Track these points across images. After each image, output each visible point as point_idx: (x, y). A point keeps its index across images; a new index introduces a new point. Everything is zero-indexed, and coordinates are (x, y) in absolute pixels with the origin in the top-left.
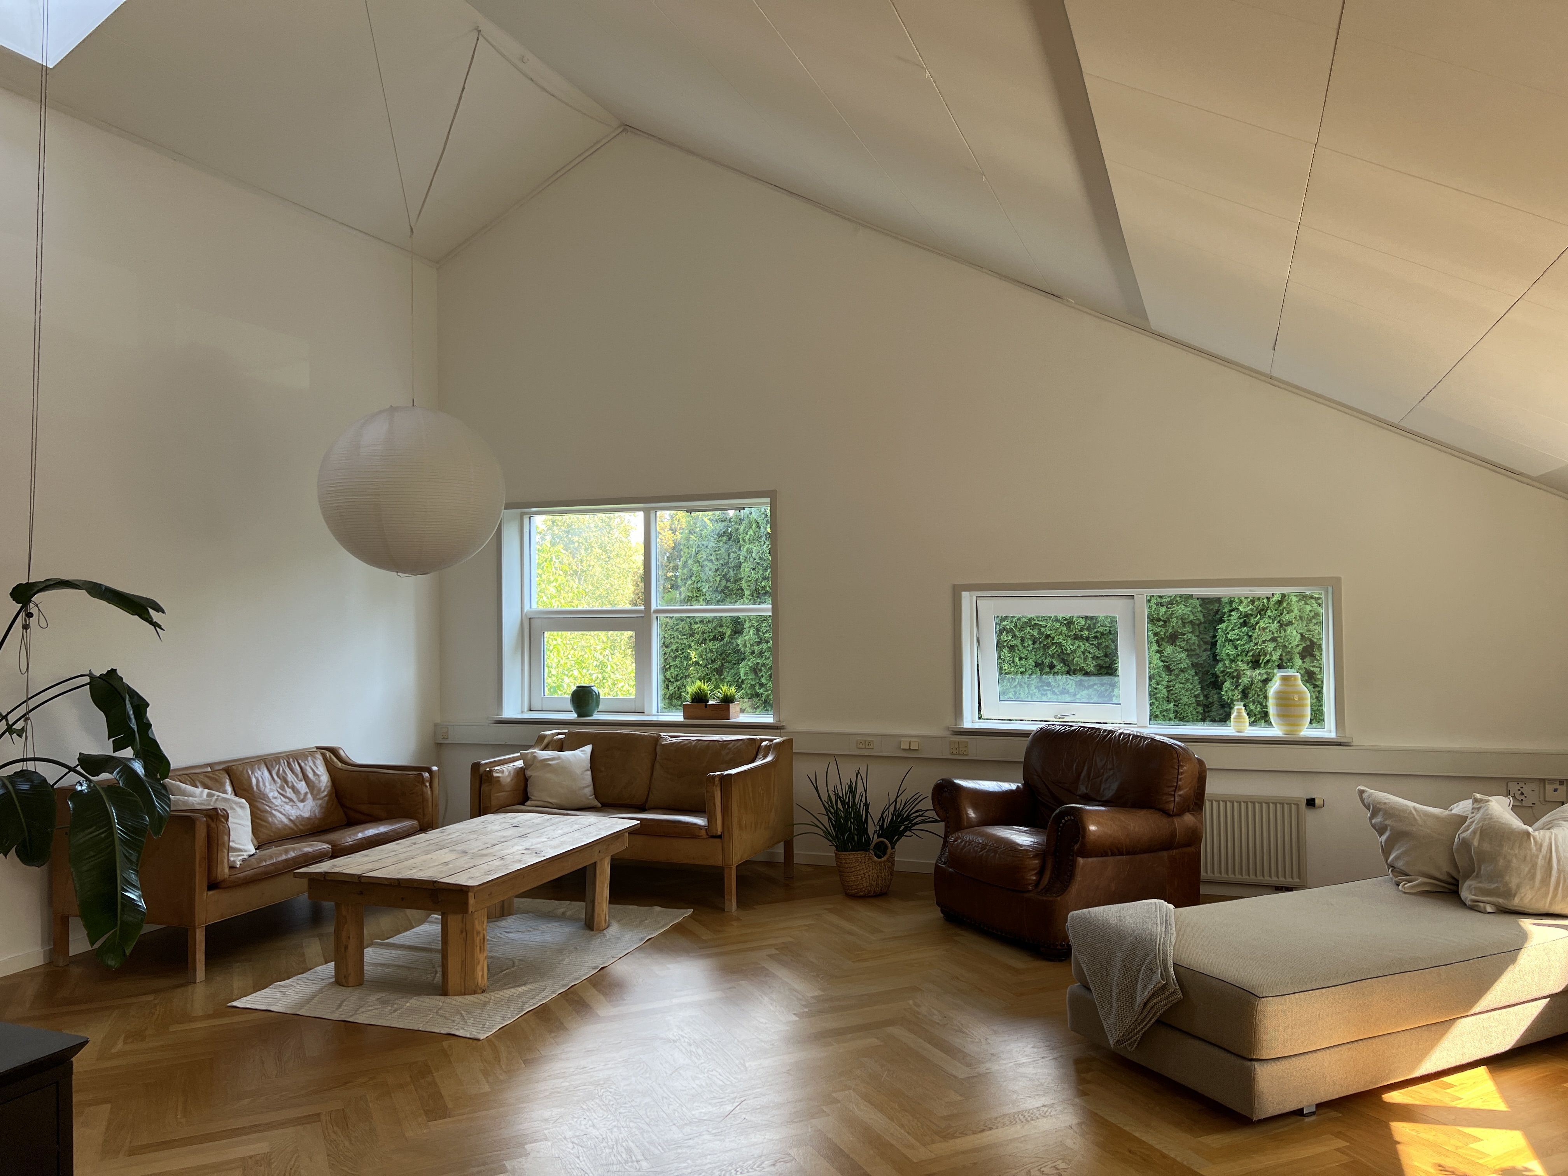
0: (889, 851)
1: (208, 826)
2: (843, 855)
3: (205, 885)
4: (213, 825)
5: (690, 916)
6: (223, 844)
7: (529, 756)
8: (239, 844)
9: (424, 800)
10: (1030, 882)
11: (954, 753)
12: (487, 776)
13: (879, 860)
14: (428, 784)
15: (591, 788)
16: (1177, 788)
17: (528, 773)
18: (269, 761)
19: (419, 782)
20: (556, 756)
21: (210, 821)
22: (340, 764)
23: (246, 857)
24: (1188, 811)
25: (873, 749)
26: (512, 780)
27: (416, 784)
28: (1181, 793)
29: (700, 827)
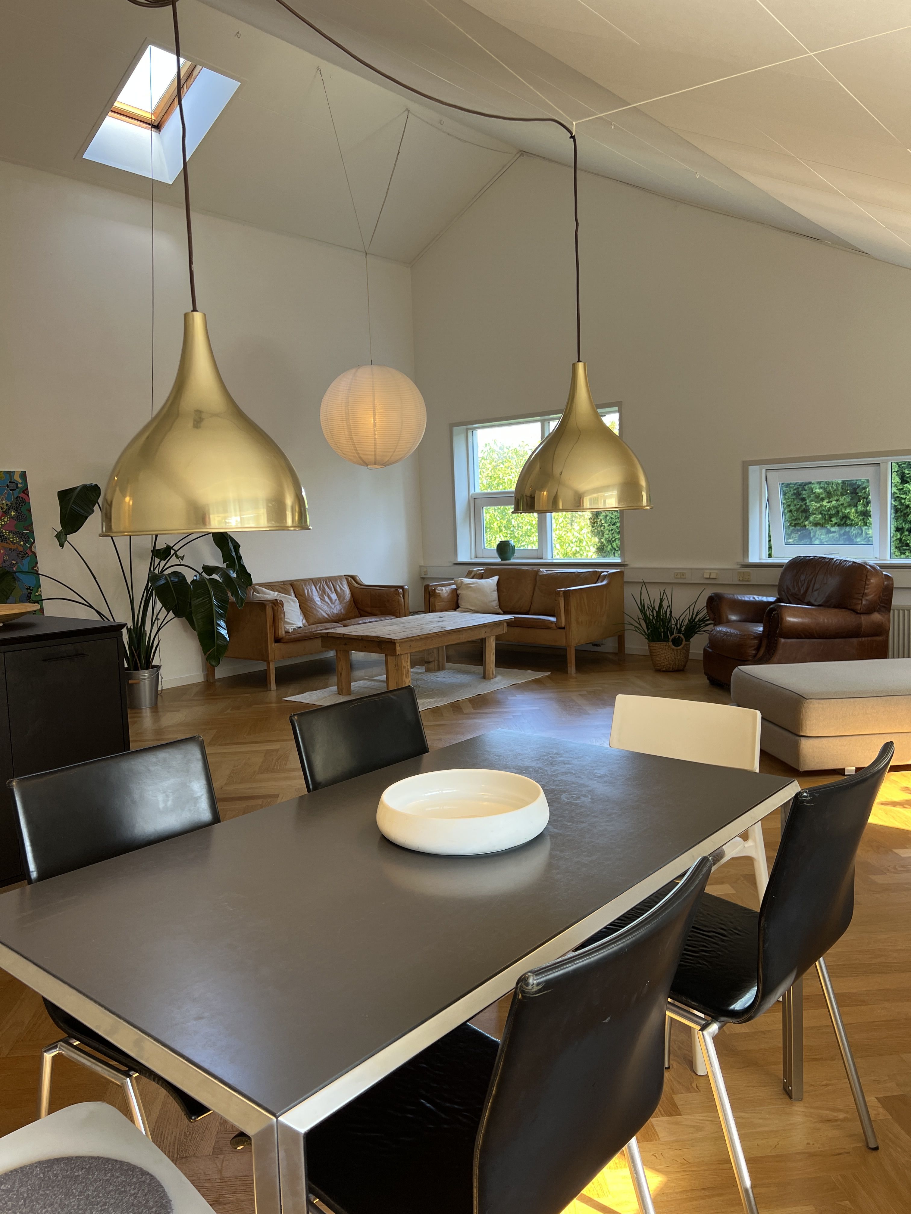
0: (684, 642)
1: (273, 609)
2: (653, 644)
3: (273, 640)
4: (275, 608)
5: (547, 676)
6: (281, 618)
7: (459, 581)
8: (292, 621)
9: (399, 605)
10: (750, 654)
11: (741, 580)
12: (433, 592)
13: (676, 648)
14: (401, 596)
15: (497, 602)
16: (864, 594)
17: (459, 592)
18: (315, 581)
19: (396, 594)
20: (475, 582)
21: (274, 606)
22: (356, 585)
23: (295, 627)
24: (878, 611)
25: (685, 578)
26: (448, 596)
27: (395, 595)
28: (868, 598)
29: (552, 622)
